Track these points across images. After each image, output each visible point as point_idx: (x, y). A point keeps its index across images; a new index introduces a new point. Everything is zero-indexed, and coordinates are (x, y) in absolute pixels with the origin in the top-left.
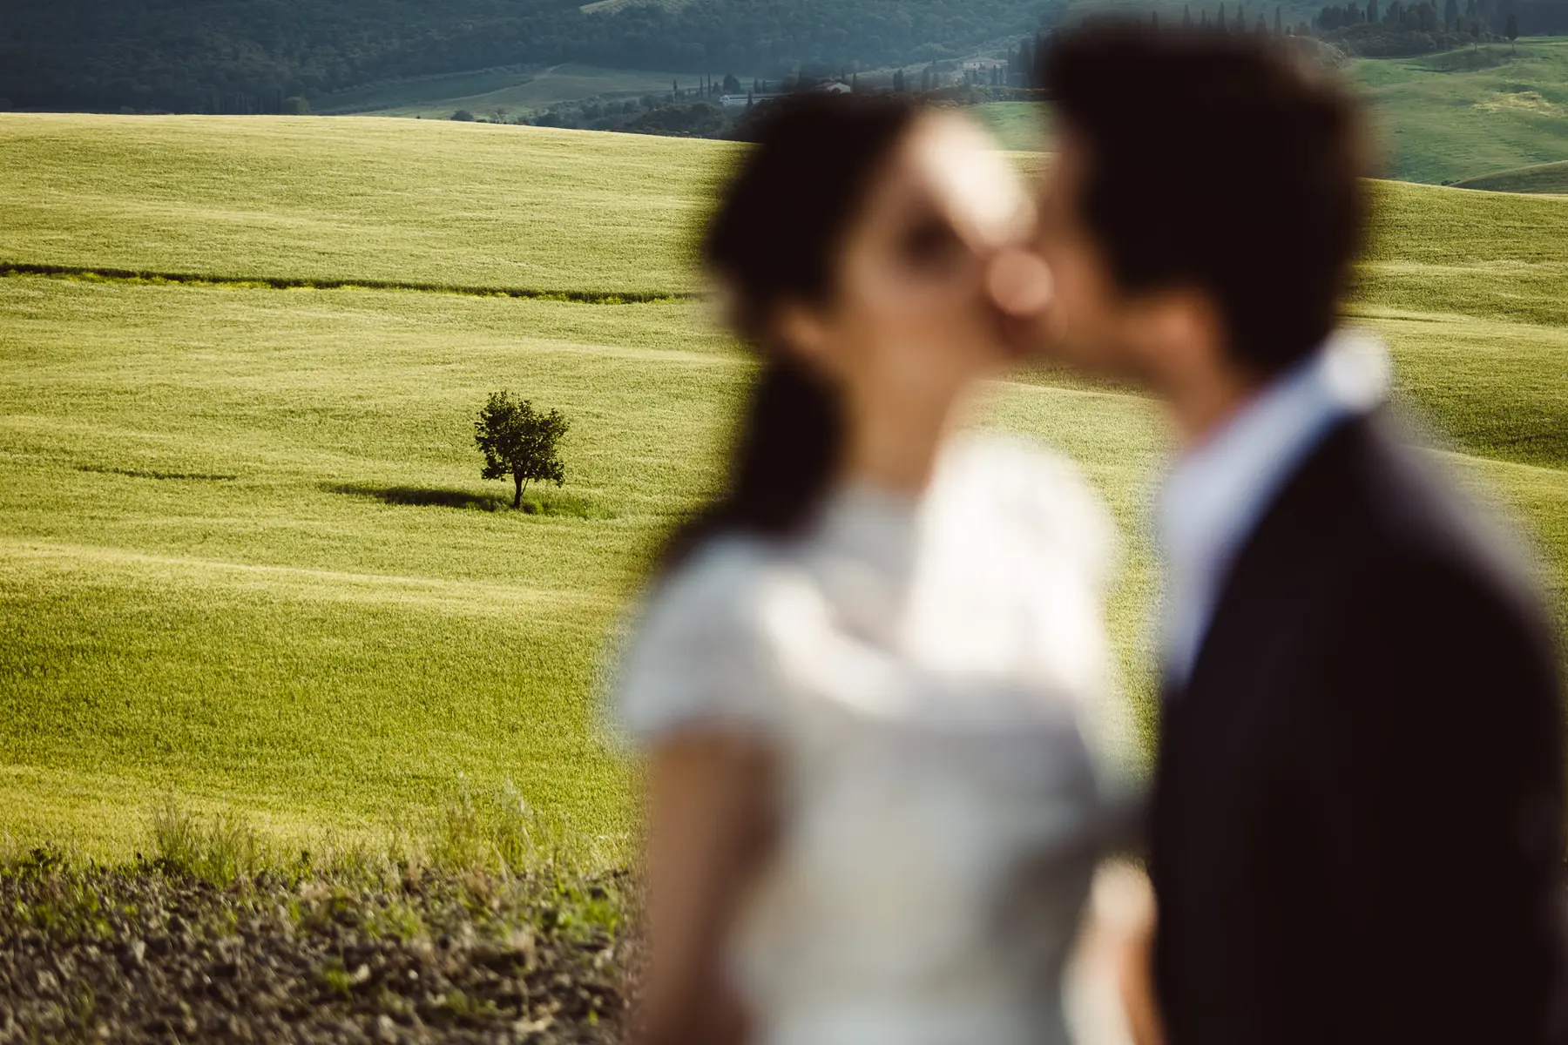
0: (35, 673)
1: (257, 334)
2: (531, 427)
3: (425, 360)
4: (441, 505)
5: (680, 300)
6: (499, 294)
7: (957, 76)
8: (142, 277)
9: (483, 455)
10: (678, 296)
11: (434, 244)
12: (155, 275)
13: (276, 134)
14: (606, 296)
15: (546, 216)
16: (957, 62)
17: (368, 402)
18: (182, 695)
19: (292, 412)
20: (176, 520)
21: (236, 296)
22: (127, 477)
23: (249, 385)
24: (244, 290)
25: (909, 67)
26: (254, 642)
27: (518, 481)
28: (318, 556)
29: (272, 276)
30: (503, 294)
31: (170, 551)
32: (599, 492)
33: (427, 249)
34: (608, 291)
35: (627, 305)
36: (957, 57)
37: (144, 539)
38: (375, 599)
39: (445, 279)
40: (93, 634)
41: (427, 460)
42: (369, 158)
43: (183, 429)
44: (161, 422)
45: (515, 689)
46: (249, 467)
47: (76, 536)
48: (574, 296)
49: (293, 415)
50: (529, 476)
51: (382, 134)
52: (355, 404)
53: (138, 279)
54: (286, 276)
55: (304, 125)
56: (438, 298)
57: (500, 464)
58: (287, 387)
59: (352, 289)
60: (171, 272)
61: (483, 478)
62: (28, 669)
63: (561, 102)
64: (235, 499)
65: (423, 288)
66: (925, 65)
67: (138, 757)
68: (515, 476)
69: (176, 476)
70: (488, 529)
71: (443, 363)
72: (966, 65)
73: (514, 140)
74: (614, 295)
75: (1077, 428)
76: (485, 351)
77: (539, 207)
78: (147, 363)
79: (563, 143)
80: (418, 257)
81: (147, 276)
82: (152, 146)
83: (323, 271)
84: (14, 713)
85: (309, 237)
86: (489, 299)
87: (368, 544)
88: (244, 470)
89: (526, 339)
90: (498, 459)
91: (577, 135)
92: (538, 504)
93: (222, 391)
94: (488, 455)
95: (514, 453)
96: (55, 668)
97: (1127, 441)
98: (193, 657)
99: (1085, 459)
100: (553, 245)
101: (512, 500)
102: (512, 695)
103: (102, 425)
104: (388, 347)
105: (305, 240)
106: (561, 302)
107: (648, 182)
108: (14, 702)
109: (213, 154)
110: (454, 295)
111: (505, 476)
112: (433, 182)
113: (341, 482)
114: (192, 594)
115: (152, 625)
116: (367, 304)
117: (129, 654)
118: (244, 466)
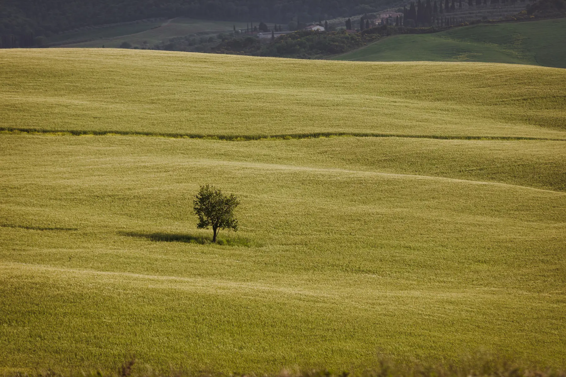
0: (13, 324)
1: (70, 158)
2: (221, 202)
3: (155, 170)
4: (178, 241)
5: (273, 138)
6: (184, 137)
7: (377, 22)
8: (9, 130)
9: (197, 216)
10: (272, 137)
11: (149, 112)
12: (15, 129)
13: (63, 58)
14: (237, 137)
15: (203, 98)
16: (377, 14)
17: (133, 191)
18: (84, 334)
19: (98, 197)
20: (54, 250)
21: (56, 139)
22: (25, 230)
23: (74, 184)
24: (59, 136)
25: (353, 17)
26: (113, 308)
27: (215, 230)
28: (126, 267)
29: (72, 129)
30: (187, 137)
31: (55, 265)
32: (253, 234)
33: (146, 115)
34: (238, 134)
35: (248, 141)
36: (377, 12)
37: (42, 259)
38: (165, 286)
39: (157, 129)
40: (37, 305)
41: (167, 219)
42: (111, 69)
43: (47, 206)
44: (35, 202)
45: (239, 329)
46: (83, 224)
47: (9, 258)
48: (222, 138)
49: (98, 198)
50: (220, 226)
51: (115, 57)
52: (128, 192)
53: (7, 131)
54: (79, 129)
55: (75, 53)
56: (155, 139)
57: (206, 221)
58: (93, 185)
59: (112, 135)
60: (23, 128)
61: (197, 228)
62: (10, 322)
63: (176, 37)
64: (79, 240)
65: (147, 134)
66: (361, 16)
67: (69, 364)
68: (213, 227)
69: (49, 229)
70: (203, 253)
71: (165, 171)
72: (382, 16)
73: (182, 59)
74: (240, 137)
75: (479, 200)
76: (184, 165)
77: (198, 93)
78: (21, 173)
79: (205, 60)
80: (142, 119)
81: (11, 130)
82: (4, 65)
83: (97, 127)
84: (7, 343)
85: (88, 109)
86: (179, 139)
87: (149, 261)
88: (80, 225)
89: (202, 159)
90: (205, 218)
91: (211, 56)
92: (224, 240)
93: (62, 187)
94: (200, 217)
95: (212, 216)
96: (22, 321)
97: (504, 206)
98: (86, 315)
99: (485, 215)
100: (207, 112)
101: (212, 238)
102: (238, 332)
103: (7, 204)
104: (137, 164)
105: (86, 111)
106: (215, 140)
107: (249, 80)
108: (6, 338)
109: (34, 68)
110: (162, 138)
111: (209, 227)
112: (144, 81)
113: (128, 230)
114: (79, 285)
115: (64, 300)
116: (121, 143)
117: (56, 314)
118: (81, 223)
